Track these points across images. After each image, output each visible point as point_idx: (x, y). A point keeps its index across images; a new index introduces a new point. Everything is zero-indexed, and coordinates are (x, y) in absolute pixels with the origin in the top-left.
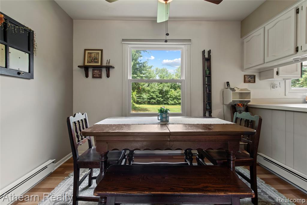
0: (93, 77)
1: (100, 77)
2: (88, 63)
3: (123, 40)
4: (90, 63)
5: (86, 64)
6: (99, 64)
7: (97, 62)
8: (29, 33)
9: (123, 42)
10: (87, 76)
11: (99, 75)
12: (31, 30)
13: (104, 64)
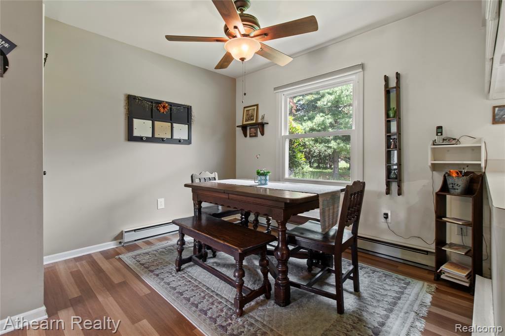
0: (250, 136)
1: (256, 136)
2: (246, 121)
3: (275, 89)
4: (248, 121)
5: (245, 123)
6: (254, 121)
7: (253, 120)
8: (188, 109)
9: (275, 92)
10: (246, 136)
11: (255, 133)
12: (189, 106)
13: (260, 121)
